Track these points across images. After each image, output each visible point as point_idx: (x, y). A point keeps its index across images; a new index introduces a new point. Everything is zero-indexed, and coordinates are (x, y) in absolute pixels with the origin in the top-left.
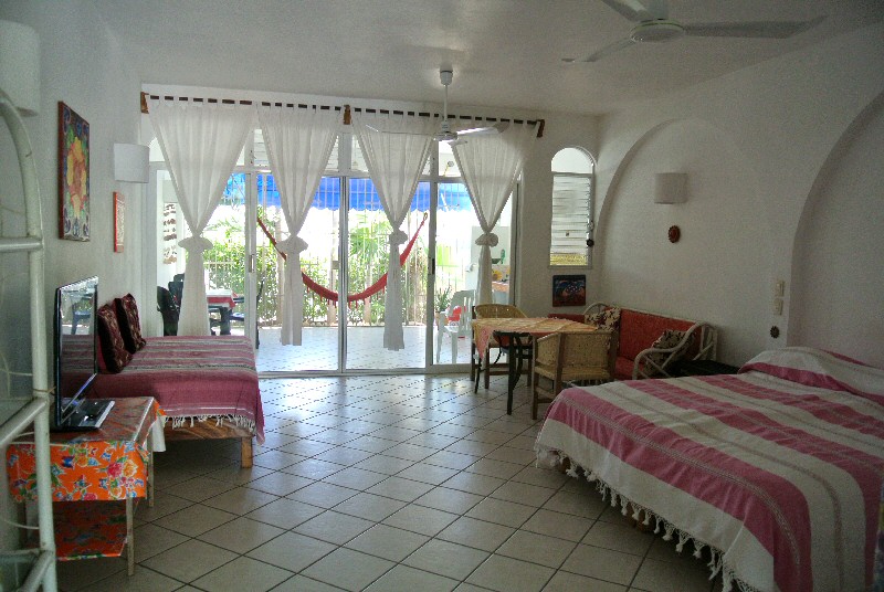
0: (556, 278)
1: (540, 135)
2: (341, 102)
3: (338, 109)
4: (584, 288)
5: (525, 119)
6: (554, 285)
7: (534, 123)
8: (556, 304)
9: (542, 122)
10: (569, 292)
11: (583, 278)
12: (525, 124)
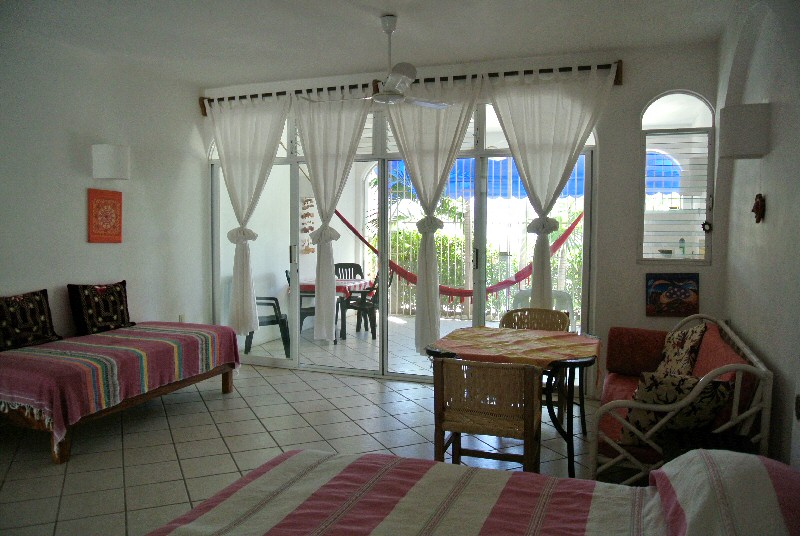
0: (650, 277)
1: (618, 81)
2: (369, 79)
3: (365, 86)
4: (697, 292)
5: (594, 63)
6: (648, 287)
7: (608, 66)
8: (650, 313)
9: (620, 63)
10: (671, 296)
11: (695, 277)
12: (594, 69)
